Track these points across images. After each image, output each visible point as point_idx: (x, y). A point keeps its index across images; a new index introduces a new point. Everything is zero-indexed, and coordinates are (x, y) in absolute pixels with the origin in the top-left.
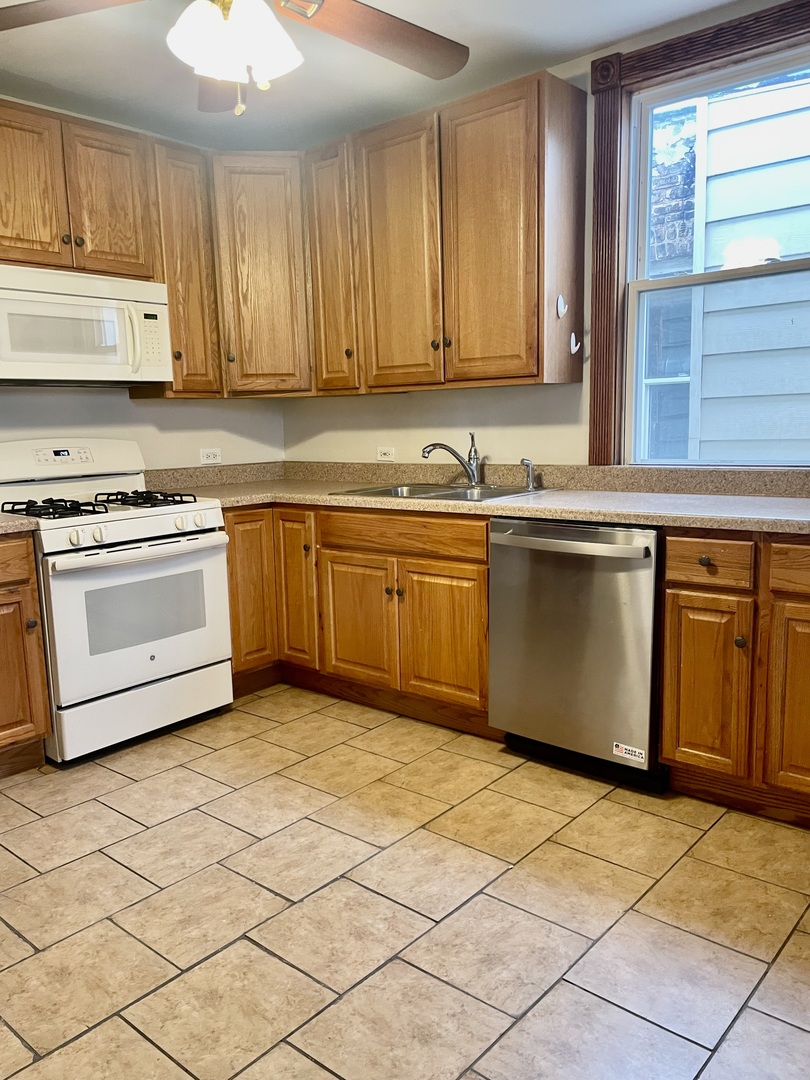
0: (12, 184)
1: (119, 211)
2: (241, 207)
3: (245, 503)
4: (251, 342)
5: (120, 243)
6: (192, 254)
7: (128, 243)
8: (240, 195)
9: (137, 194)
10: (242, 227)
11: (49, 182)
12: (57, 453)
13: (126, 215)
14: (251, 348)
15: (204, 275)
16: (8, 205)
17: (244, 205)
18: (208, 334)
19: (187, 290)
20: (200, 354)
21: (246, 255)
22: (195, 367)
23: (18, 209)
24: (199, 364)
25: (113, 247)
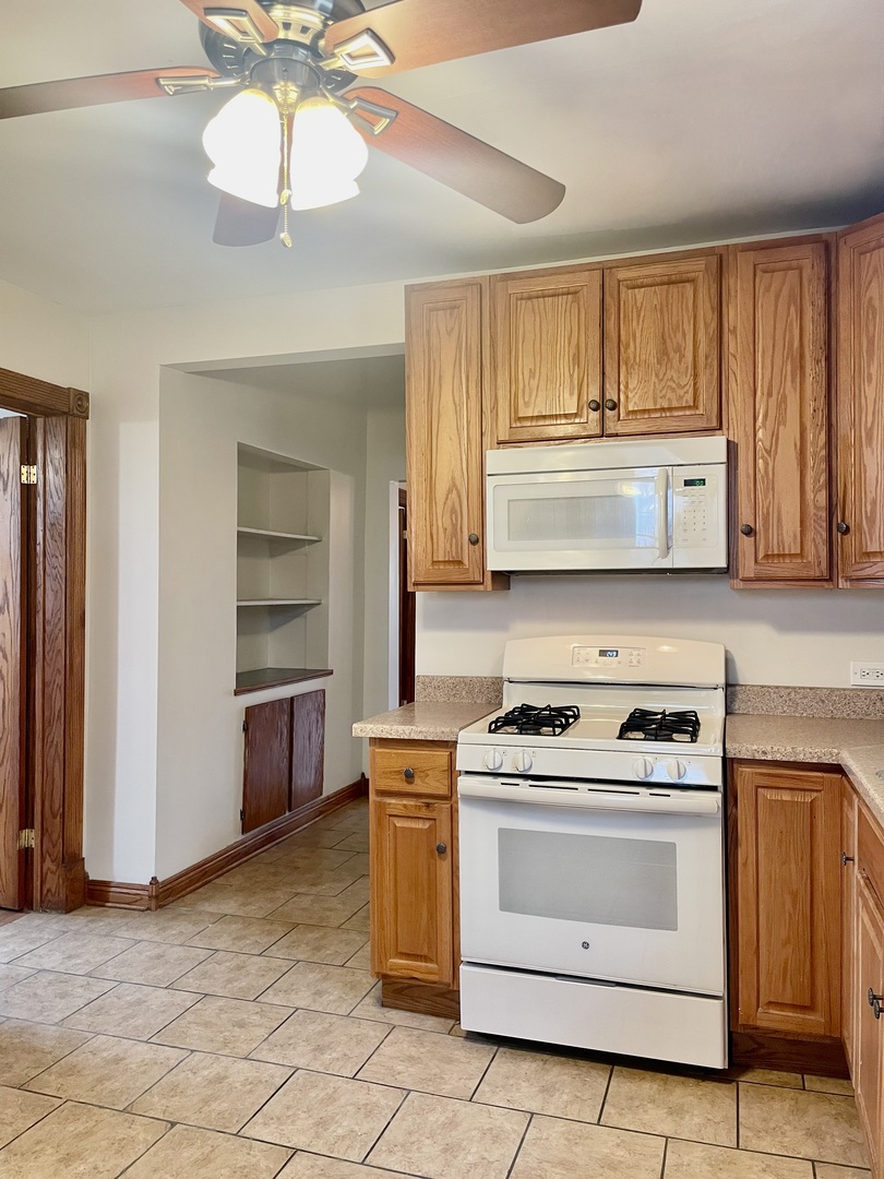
0: (538, 359)
1: (672, 354)
2: (871, 298)
3: (778, 757)
4: (874, 502)
5: (669, 395)
6: (789, 383)
7: (681, 392)
8: (870, 282)
9: (702, 325)
10: (871, 328)
11: (583, 346)
12: (603, 653)
13: (682, 356)
14: (873, 511)
15: (809, 410)
16: (532, 382)
17: (876, 296)
18: (810, 495)
19: (775, 436)
20: (791, 524)
21: (874, 370)
22: (781, 543)
23: (543, 384)
24: (788, 539)
25: (659, 400)
